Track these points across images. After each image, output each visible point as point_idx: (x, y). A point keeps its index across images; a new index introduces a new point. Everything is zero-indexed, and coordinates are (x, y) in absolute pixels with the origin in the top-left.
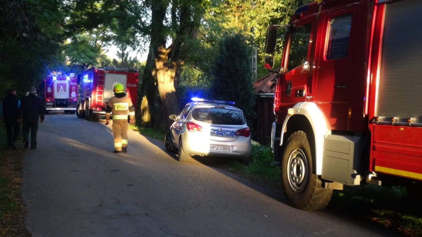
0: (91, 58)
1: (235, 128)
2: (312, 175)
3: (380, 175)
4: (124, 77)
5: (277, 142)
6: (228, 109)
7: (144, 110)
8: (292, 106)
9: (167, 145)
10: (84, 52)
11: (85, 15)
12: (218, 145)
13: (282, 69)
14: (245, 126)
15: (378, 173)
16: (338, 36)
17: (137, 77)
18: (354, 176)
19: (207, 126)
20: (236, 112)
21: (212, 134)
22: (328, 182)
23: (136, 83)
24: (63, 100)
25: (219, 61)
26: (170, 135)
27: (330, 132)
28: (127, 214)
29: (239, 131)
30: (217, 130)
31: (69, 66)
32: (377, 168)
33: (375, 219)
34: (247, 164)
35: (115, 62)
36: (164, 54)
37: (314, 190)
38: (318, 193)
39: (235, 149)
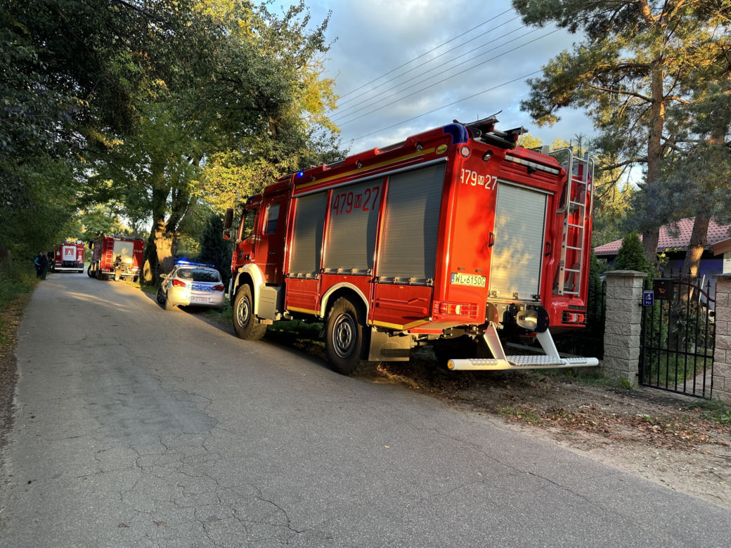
0: (106, 227)
1: (213, 284)
2: (252, 315)
3: (292, 313)
4: (132, 244)
5: (232, 292)
6: (207, 270)
7: (146, 271)
8: (241, 267)
9: (158, 298)
10: (98, 221)
11: (97, 191)
12: (197, 297)
13: (237, 240)
14: (220, 283)
15: (290, 311)
16: (273, 218)
17: (142, 245)
18: (276, 314)
19: (189, 283)
20: (215, 273)
21: (193, 289)
22: (263, 319)
23: (142, 249)
24: (70, 262)
25: (206, 234)
26: (161, 290)
27: (265, 285)
28: (105, 345)
29: (215, 287)
30: (197, 286)
31: (85, 234)
32: (288, 308)
33: (295, 344)
34: (221, 312)
35: (126, 231)
36: (162, 226)
37: (252, 325)
38: (256, 327)
39: (211, 300)
